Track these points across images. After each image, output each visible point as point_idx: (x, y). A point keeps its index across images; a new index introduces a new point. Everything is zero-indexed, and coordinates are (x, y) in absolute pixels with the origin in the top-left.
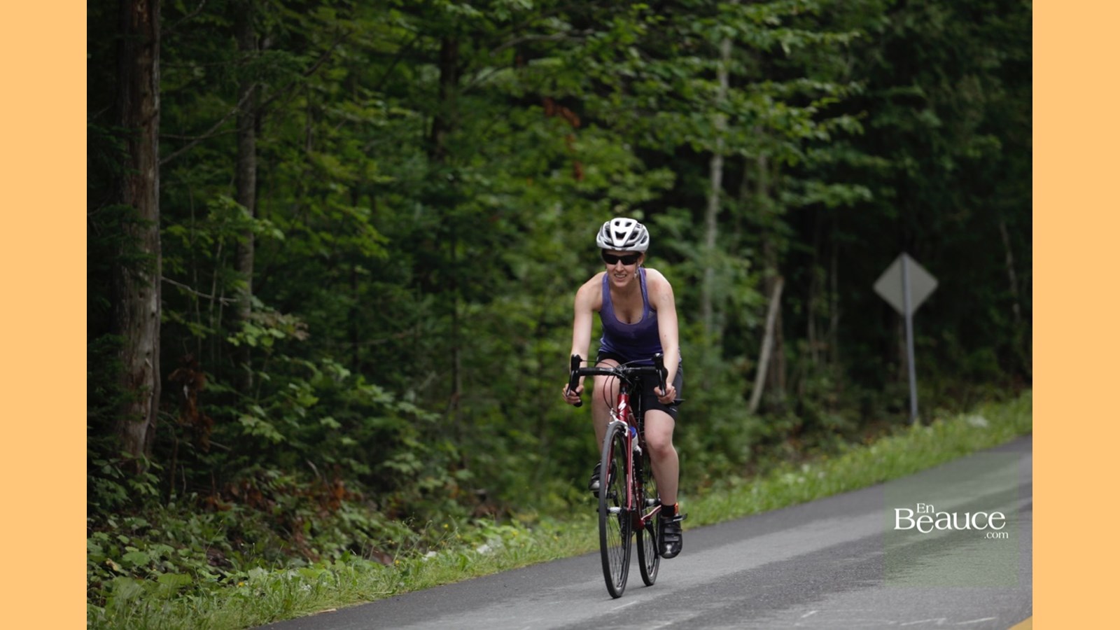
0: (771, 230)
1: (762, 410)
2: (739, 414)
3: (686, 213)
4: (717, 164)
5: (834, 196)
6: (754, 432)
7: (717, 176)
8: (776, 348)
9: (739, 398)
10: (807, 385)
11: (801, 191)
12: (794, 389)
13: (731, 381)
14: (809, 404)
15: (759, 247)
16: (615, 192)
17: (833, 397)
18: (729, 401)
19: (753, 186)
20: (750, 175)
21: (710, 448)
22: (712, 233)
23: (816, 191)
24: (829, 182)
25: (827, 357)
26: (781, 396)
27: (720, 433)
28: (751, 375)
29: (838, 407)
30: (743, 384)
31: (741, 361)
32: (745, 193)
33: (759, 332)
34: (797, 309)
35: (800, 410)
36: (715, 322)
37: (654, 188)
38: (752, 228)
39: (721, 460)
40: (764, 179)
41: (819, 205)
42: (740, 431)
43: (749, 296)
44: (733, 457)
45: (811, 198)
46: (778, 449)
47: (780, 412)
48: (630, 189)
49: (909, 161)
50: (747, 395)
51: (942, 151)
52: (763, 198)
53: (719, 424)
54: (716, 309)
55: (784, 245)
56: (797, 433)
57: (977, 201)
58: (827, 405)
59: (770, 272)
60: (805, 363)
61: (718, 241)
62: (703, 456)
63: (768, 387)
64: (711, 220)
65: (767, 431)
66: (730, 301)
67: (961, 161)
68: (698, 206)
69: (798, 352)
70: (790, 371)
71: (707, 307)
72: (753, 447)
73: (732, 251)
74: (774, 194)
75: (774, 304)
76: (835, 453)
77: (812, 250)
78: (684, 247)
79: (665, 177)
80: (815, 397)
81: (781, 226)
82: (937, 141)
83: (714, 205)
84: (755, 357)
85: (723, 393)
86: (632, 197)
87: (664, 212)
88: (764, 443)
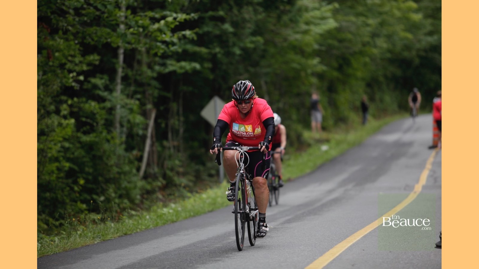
0: (149, 85)
1: (146, 177)
2: (134, 179)
3: (106, 77)
4: (121, 51)
5: (181, 68)
6: (142, 188)
7: (121, 57)
8: (152, 145)
9: (134, 171)
10: (168, 164)
11: (164, 65)
12: (161, 165)
13: (131, 162)
14: (169, 173)
15: (144, 93)
16: (69, 66)
17: (181, 170)
18: (130, 172)
19: (139, 62)
20: (138, 57)
21: (120, 197)
22: (119, 87)
23: (172, 65)
24: (178, 61)
25: (177, 149)
26: (156, 169)
27: (126, 189)
28: (140, 159)
29: (184, 174)
30: (136, 163)
31: (135, 152)
32: (136, 65)
33: (144, 138)
34: (163, 125)
35: (165, 176)
36: (121, 133)
37: (89, 64)
38: (140, 84)
39: (126, 202)
40: (145, 59)
41: (173, 73)
42: (135, 187)
43: (139, 119)
44: (132, 201)
45: (170, 68)
46: (154, 196)
47: (155, 177)
48: (76, 65)
49: (217, 50)
50: (138, 169)
51: (234, 45)
52: (145, 68)
53: (124, 184)
54: (122, 126)
55: (156, 93)
56: (164, 188)
57: (252, 70)
58: (178, 173)
59: (149, 106)
60: (167, 153)
61: (122, 92)
62: (117, 201)
63: (148, 165)
64: (119, 80)
65: (149, 187)
66: (129, 121)
67: (244, 49)
68: (112, 73)
69: (163, 147)
70: (159, 157)
71: (118, 125)
72: (142, 196)
73: (130, 96)
74: (150, 67)
75: (151, 123)
76: (183, 197)
77: (170, 95)
78: (105, 94)
79: (94, 58)
80: (172, 170)
81: (154, 83)
82: (232, 39)
83: (120, 72)
84: (142, 150)
85: (127, 168)
86: (78, 69)
87: (94, 77)
88: (148, 193)
